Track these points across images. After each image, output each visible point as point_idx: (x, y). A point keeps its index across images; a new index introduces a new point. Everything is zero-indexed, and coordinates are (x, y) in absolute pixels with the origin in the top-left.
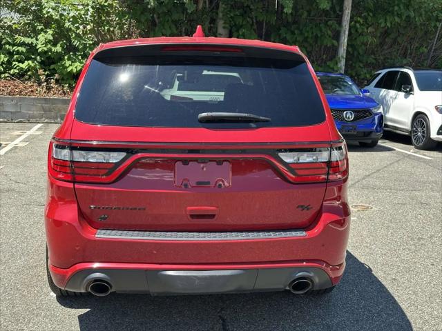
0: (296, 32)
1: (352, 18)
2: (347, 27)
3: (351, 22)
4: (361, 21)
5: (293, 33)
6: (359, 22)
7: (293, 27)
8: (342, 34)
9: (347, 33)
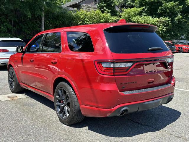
0: (26, 25)
1: (45, 21)
2: (44, 24)
3: (45, 22)
4: (48, 22)
5: (24, 25)
6: (47, 22)
7: (24, 23)
8: (42, 26)
9: (44, 26)
